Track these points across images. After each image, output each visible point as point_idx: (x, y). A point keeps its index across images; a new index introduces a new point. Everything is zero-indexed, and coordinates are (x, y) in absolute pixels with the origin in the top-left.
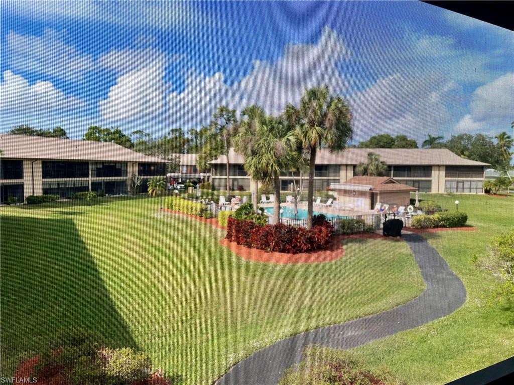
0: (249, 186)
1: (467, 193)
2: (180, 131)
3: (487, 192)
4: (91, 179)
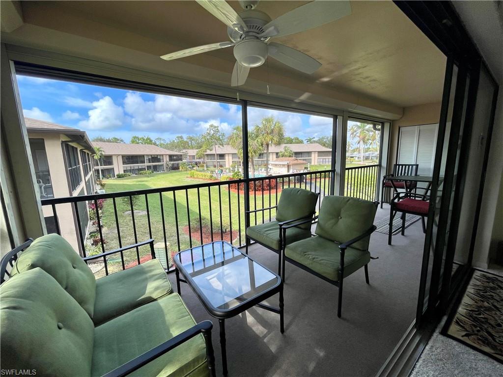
0: (225, 165)
1: (327, 164)
2: (181, 137)
4: (147, 164)
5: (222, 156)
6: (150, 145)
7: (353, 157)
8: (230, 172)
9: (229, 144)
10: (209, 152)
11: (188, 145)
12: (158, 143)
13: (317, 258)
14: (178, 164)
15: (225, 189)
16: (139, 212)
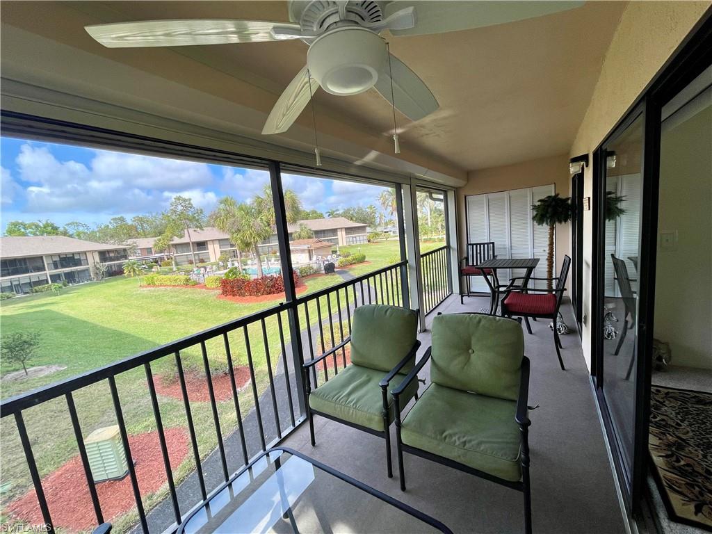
0: (209, 258)
1: (358, 243)
2: (122, 219)
3: (369, 241)
4: (49, 272)
5: (201, 245)
6: (54, 237)
7: (387, 232)
8: (219, 268)
9: (213, 226)
10: (177, 240)
11: (137, 231)
12: (71, 231)
13: (470, 441)
14: (120, 266)
15: (215, 298)
16: (41, 370)
